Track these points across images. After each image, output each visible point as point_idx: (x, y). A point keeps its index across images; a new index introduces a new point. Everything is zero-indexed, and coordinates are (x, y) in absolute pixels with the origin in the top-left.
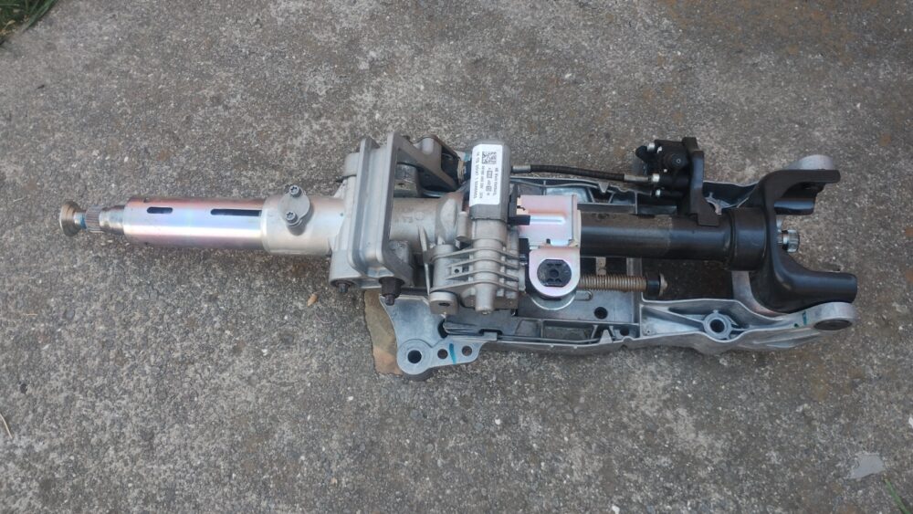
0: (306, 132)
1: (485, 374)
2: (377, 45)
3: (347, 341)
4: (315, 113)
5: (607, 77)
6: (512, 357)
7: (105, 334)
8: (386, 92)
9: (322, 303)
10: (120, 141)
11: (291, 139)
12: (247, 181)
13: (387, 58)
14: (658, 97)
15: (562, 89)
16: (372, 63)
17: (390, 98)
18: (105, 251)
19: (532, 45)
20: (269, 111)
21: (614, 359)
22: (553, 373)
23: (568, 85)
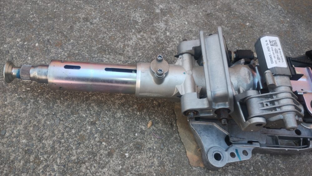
0: (134, 38)
1: (247, 166)
2: (162, 3)
3: (172, 148)
4: (138, 30)
5: (264, 26)
6: (258, 156)
7: (26, 145)
8: (170, 24)
9: (155, 126)
10: (33, 35)
11: (127, 41)
12: (107, 60)
13: (168, 8)
14: (286, 36)
15: (247, 29)
16: (161, 10)
17: (173, 26)
18: (25, 94)
19: (230, 10)
20: (115, 27)
21: (304, 156)
22: (279, 165)
23: (249, 27)
